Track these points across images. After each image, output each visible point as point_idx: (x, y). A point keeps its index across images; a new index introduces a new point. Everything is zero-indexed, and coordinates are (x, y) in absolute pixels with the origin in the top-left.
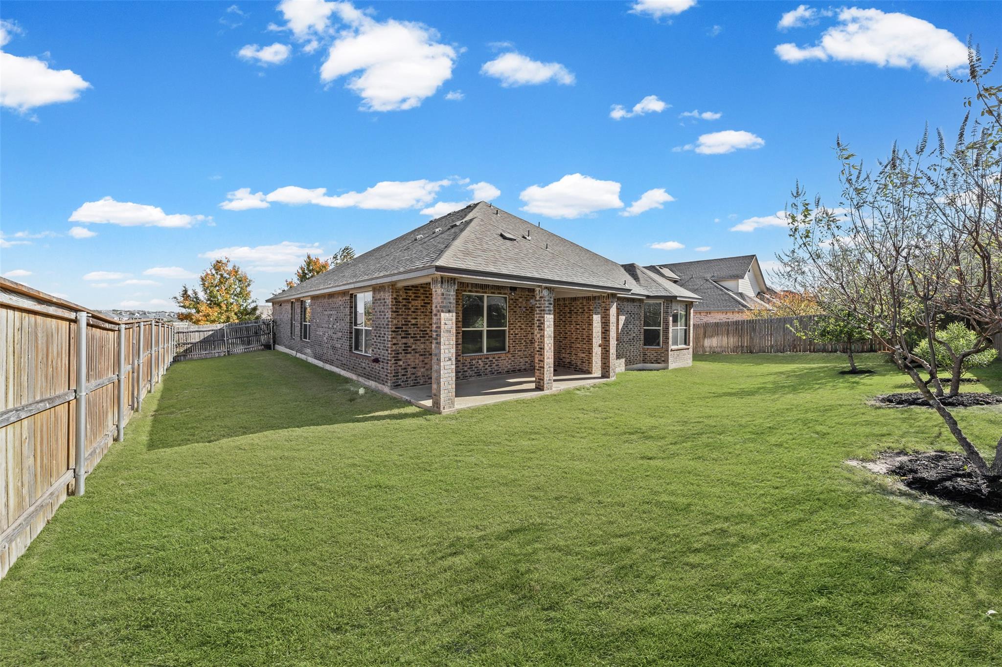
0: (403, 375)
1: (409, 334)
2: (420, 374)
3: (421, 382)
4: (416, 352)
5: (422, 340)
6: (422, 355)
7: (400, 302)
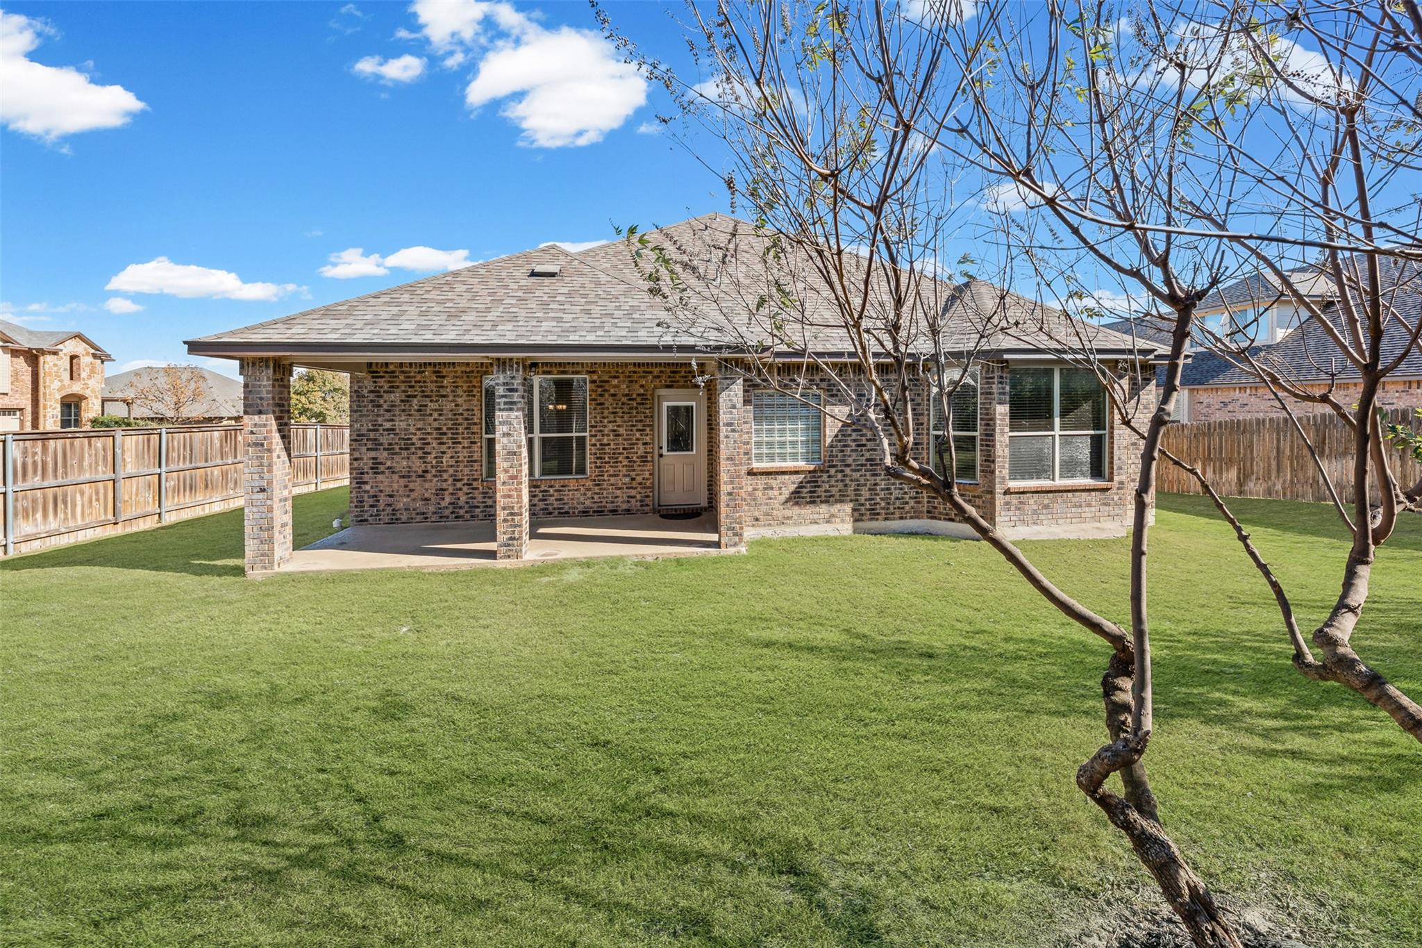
0: (372, 506)
1: (381, 444)
2: (401, 505)
3: (404, 518)
4: (393, 472)
5: (405, 453)
6: (403, 477)
7: (364, 396)
